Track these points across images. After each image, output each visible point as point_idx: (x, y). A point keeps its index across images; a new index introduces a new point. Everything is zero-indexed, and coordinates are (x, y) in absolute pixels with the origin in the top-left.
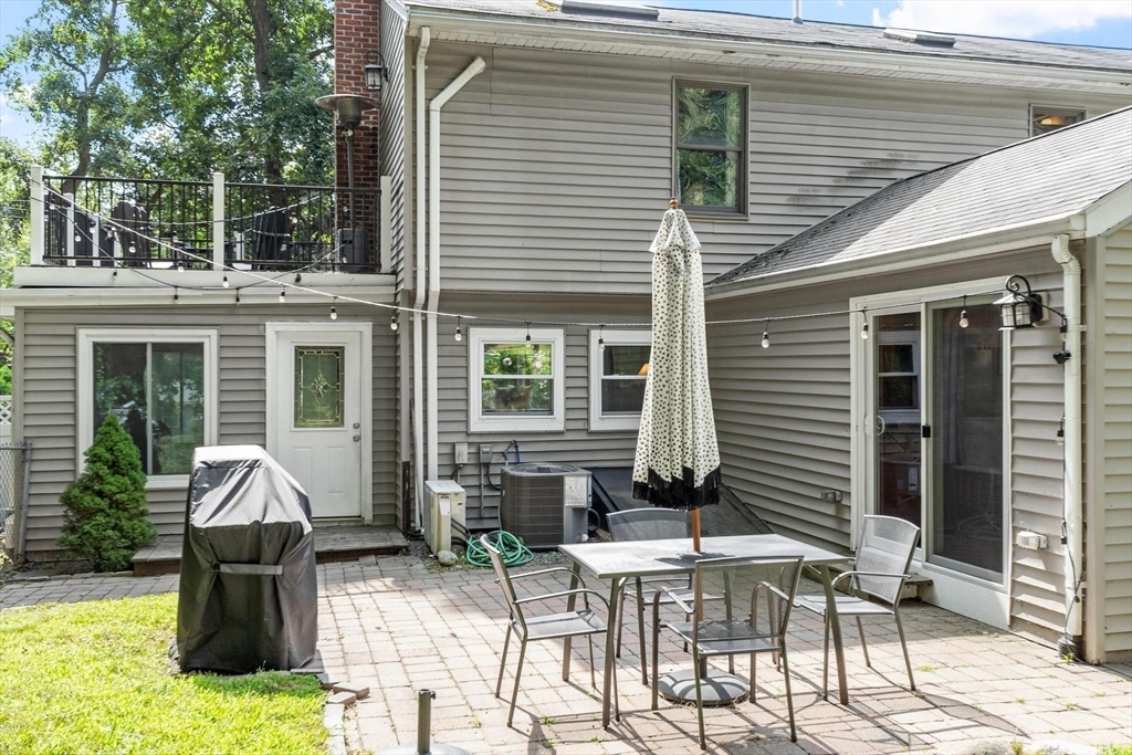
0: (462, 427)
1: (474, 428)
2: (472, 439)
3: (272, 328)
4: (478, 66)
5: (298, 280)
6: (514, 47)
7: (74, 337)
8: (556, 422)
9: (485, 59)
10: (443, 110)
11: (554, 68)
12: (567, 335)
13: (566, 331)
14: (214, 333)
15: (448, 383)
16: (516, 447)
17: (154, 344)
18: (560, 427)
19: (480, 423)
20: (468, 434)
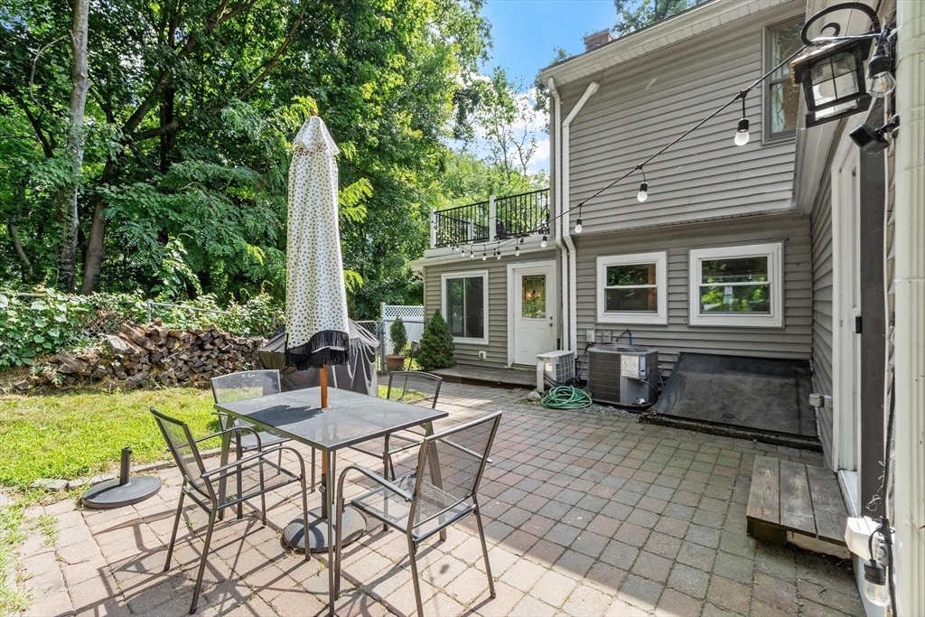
0: (592, 320)
1: (600, 320)
2: (599, 327)
3: (510, 267)
4: (593, 88)
5: (522, 241)
6: (619, 65)
7: (440, 277)
8: (661, 317)
9: (597, 81)
10: (571, 125)
11: (651, 65)
12: (668, 256)
13: (668, 252)
14: (486, 271)
15: (583, 292)
16: (630, 334)
17: (466, 279)
18: (664, 322)
19: (604, 317)
20: (597, 324)
